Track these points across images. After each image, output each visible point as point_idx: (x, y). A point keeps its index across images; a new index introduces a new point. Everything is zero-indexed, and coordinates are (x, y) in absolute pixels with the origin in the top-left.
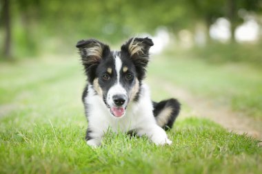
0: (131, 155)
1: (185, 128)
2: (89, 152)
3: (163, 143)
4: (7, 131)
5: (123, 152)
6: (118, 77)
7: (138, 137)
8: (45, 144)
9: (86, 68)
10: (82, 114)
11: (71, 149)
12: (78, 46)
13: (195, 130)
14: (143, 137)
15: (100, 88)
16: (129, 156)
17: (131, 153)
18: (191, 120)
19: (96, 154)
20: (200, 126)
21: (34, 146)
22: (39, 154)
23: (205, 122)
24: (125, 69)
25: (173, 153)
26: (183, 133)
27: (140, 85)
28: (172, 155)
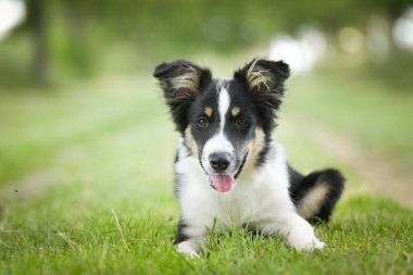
0: (253, 270)
1: (347, 217)
2: (181, 265)
3: (310, 247)
4: (40, 227)
5: (239, 265)
6: (223, 123)
7: (266, 237)
8: (105, 252)
9: (173, 109)
10: (169, 193)
11: (149, 262)
12: (156, 76)
13: (365, 220)
14: (275, 236)
15: (194, 142)
16: (250, 272)
17: (255, 267)
18: (358, 202)
19: (193, 269)
20: (374, 214)
21: (85, 257)
22: (95, 270)
23: (383, 205)
24: (235, 112)
25: (326, 265)
26: (344, 227)
27: (268, 140)
28: (324, 269)
